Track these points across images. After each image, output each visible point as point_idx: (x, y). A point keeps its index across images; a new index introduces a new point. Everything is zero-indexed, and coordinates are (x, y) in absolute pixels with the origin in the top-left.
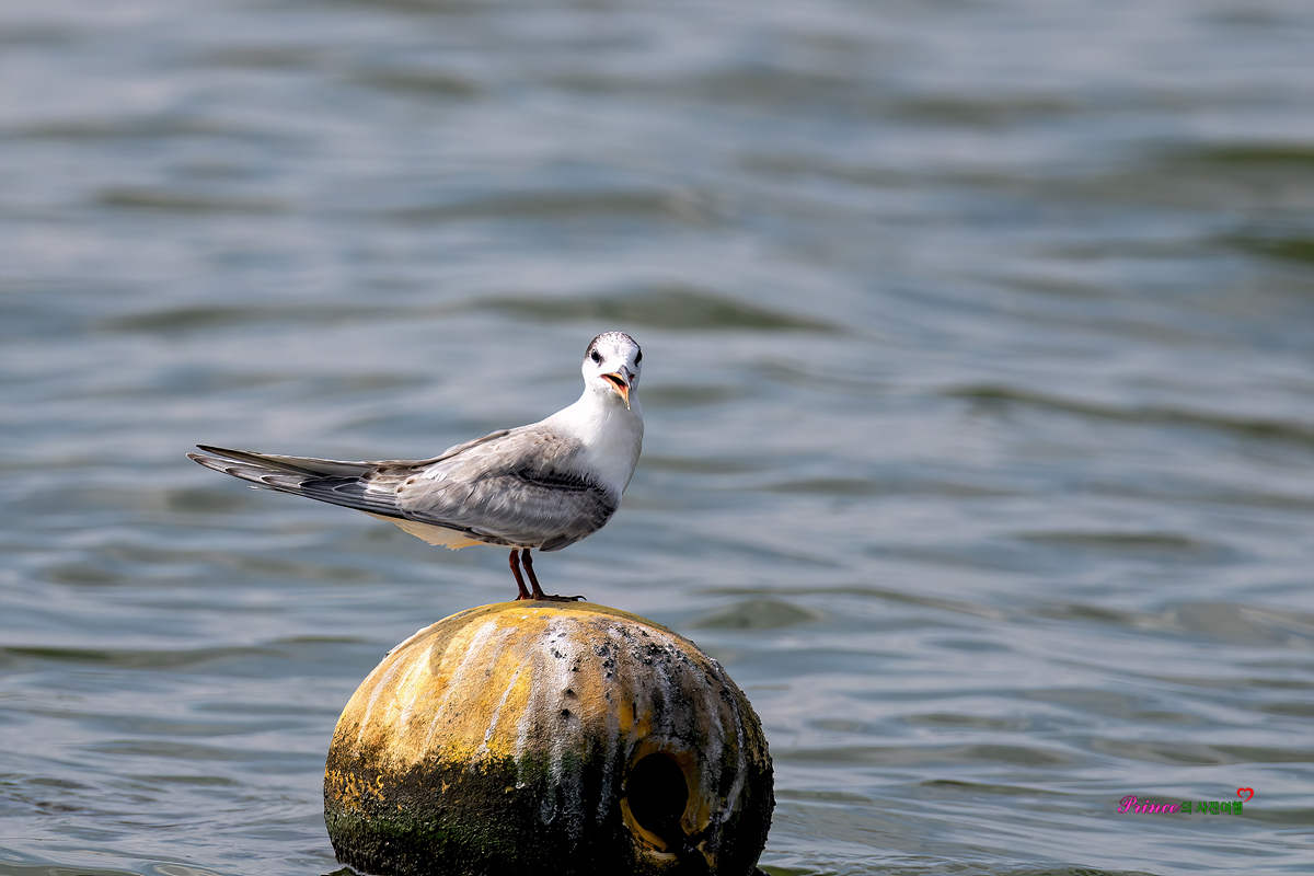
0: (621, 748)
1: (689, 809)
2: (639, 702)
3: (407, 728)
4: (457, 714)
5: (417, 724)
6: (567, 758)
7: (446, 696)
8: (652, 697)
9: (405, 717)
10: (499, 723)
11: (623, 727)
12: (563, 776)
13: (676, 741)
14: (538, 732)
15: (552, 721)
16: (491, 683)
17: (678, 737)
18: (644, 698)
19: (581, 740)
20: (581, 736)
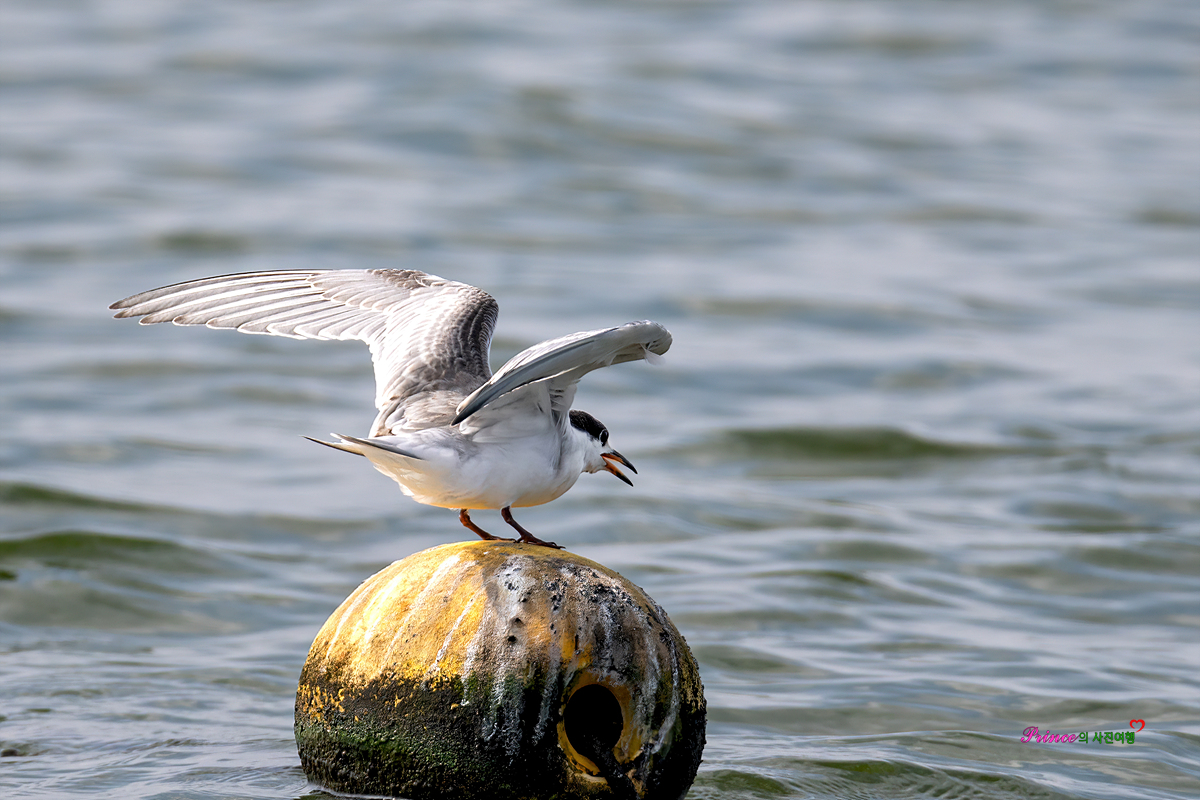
0: (561, 676)
1: (622, 738)
2: (582, 635)
3: (370, 646)
4: (415, 635)
5: (378, 643)
6: (510, 680)
7: (406, 619)
8: (594, 631)
9: (369, 636)
10: (450, 646)
11: (565, 656)
12: (505, 697)
13: (614, 674)
14: (485, 655)
15: (499, 647)
16: (448, 609)
17: (616, 670)
18: (586, 632)
19: (525, 665)
20: (524, 662)
